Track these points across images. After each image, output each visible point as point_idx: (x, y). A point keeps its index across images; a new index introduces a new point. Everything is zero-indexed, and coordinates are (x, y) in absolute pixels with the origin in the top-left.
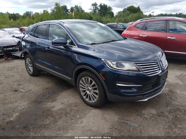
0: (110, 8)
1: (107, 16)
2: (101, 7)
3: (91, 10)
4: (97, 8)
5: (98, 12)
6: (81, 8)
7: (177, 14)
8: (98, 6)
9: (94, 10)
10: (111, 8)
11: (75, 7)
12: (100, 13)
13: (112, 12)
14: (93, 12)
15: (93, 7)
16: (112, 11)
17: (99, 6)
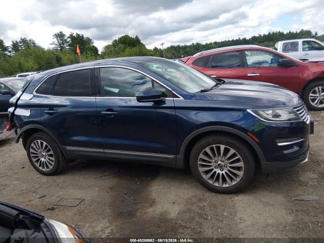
0: (89, 41)
1: (87, 53)
2: (72, 40)
3: (54, 46)
4: (66, 40)
5: (68, 47)
6: (34, 43)
7: (193, 44)
8: (66, 38)
9: (60, 45)
10: (91, 40)
11: (20, 42)
12: (73, 50)
13: (93, 46)
14: (59, 48)
15: (58, 40)
16: (94, 44)
17: (69, 37)
